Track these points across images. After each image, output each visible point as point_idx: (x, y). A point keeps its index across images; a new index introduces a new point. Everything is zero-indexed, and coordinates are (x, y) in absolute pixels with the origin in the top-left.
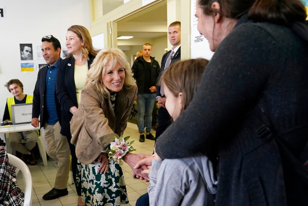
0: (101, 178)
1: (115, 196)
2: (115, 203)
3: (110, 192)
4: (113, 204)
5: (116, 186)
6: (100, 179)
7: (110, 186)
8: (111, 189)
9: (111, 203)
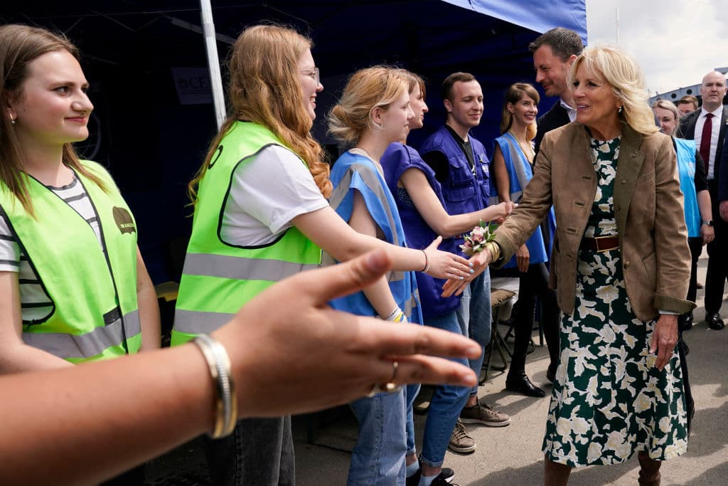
0: (588, 384)
1: (608, 428)
2: (605, 444)
3: (601, 419)
4: (601, 447)
5: (617, 409)
6: (587, 387)
7: (603, 407)
8: (605, 413)
9: (598, 444)
